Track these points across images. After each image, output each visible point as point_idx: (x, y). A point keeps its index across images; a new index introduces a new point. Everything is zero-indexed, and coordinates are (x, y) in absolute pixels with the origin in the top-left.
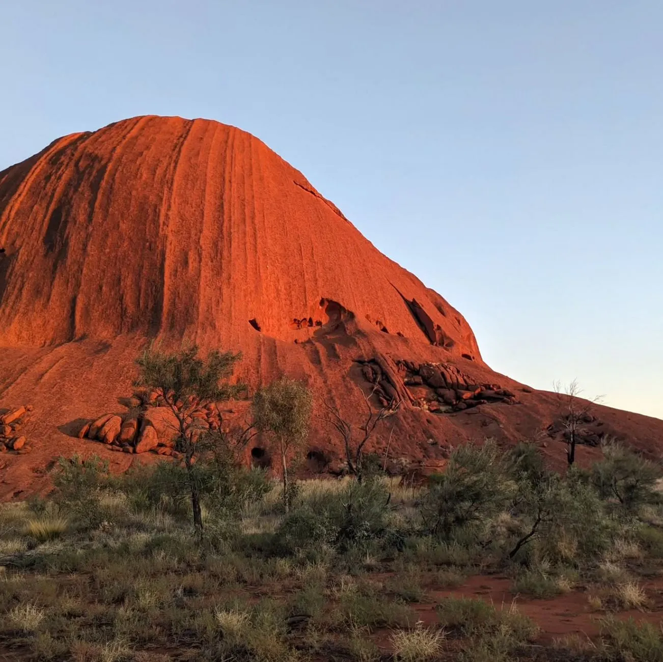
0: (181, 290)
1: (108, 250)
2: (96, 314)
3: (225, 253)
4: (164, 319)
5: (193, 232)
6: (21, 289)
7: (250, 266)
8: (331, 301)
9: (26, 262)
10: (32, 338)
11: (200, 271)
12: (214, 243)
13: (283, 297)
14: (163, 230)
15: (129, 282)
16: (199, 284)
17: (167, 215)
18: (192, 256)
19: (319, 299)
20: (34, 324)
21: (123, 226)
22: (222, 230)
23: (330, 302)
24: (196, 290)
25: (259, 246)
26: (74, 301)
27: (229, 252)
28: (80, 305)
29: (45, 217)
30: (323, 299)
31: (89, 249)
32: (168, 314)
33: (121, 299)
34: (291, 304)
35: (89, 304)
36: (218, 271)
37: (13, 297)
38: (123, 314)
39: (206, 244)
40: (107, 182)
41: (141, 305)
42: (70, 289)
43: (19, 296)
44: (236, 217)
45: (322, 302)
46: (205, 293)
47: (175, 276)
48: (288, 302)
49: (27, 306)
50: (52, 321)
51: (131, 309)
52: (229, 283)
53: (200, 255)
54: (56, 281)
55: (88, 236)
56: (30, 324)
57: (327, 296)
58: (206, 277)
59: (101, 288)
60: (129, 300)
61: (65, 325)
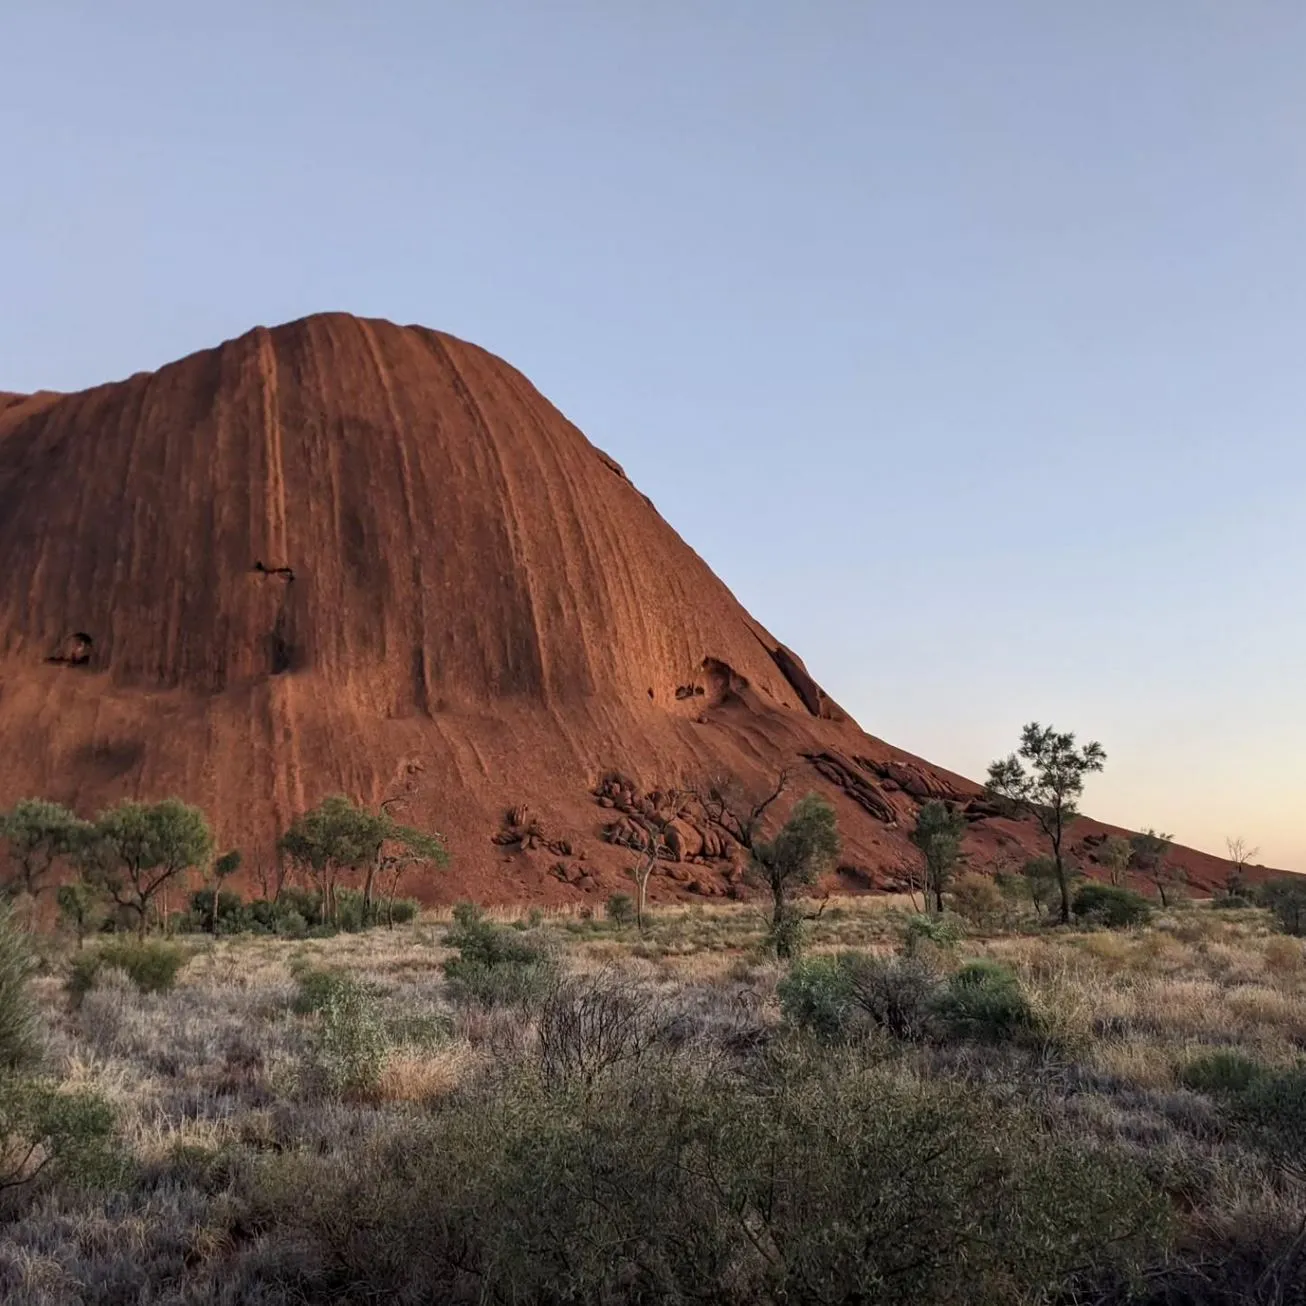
0: (560, 646)
1: (448, 584)
2: (451, 673)
3: (603, 596)
4: (547, 687)
5: (555, 563)
6: (340, 632)
7: (633, 615)
8: (718, 662)
9: (333, 591)
10: (372, 703)
11: (579, 622)
12: (584, 582)
13: (666, 656)
14: (518, 559)
15: (488, 629)
16: (582, 640)
17: (516, 537)
18: (562, 598)
19: (703, 658)
20: (372, 684)
21: (462, 549)
22: (589, 563)
23: (716, 662)
24: (581, 648)
25: (636, 586)
26: (419, 655)
27: (607, 596)
28: (428, 660)
29: (332, 523)
30: (707, 659)
31: (423, 581)
32: (551, 680)
33: (482, 654)
34: (675, 665)
35: (439, 659)
36: (600, 624)
37: (333, 643)
38: (487, 675)
39: (574, 581)
40: (413, 476)
41: (511, 664)
42: (410, 636)
43: (341, 642)
44: (598, 542)
45: (705, 663)
46: (593, 653)
47: (549, 627)
48: (672, 663)
49: (357, 658)
50: (393, 680)
51: (497, 671)
52: (616, 640)
53: (572, 598)
54: (388, 625)
55: (416, 561)
56: (367, 684)
57: (712, 655)
58: (588, 630)
59: (452, 638)
60: (492, 657)
61: (411, 686)
